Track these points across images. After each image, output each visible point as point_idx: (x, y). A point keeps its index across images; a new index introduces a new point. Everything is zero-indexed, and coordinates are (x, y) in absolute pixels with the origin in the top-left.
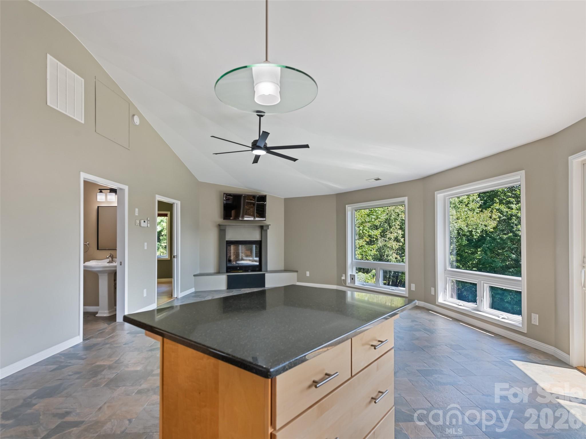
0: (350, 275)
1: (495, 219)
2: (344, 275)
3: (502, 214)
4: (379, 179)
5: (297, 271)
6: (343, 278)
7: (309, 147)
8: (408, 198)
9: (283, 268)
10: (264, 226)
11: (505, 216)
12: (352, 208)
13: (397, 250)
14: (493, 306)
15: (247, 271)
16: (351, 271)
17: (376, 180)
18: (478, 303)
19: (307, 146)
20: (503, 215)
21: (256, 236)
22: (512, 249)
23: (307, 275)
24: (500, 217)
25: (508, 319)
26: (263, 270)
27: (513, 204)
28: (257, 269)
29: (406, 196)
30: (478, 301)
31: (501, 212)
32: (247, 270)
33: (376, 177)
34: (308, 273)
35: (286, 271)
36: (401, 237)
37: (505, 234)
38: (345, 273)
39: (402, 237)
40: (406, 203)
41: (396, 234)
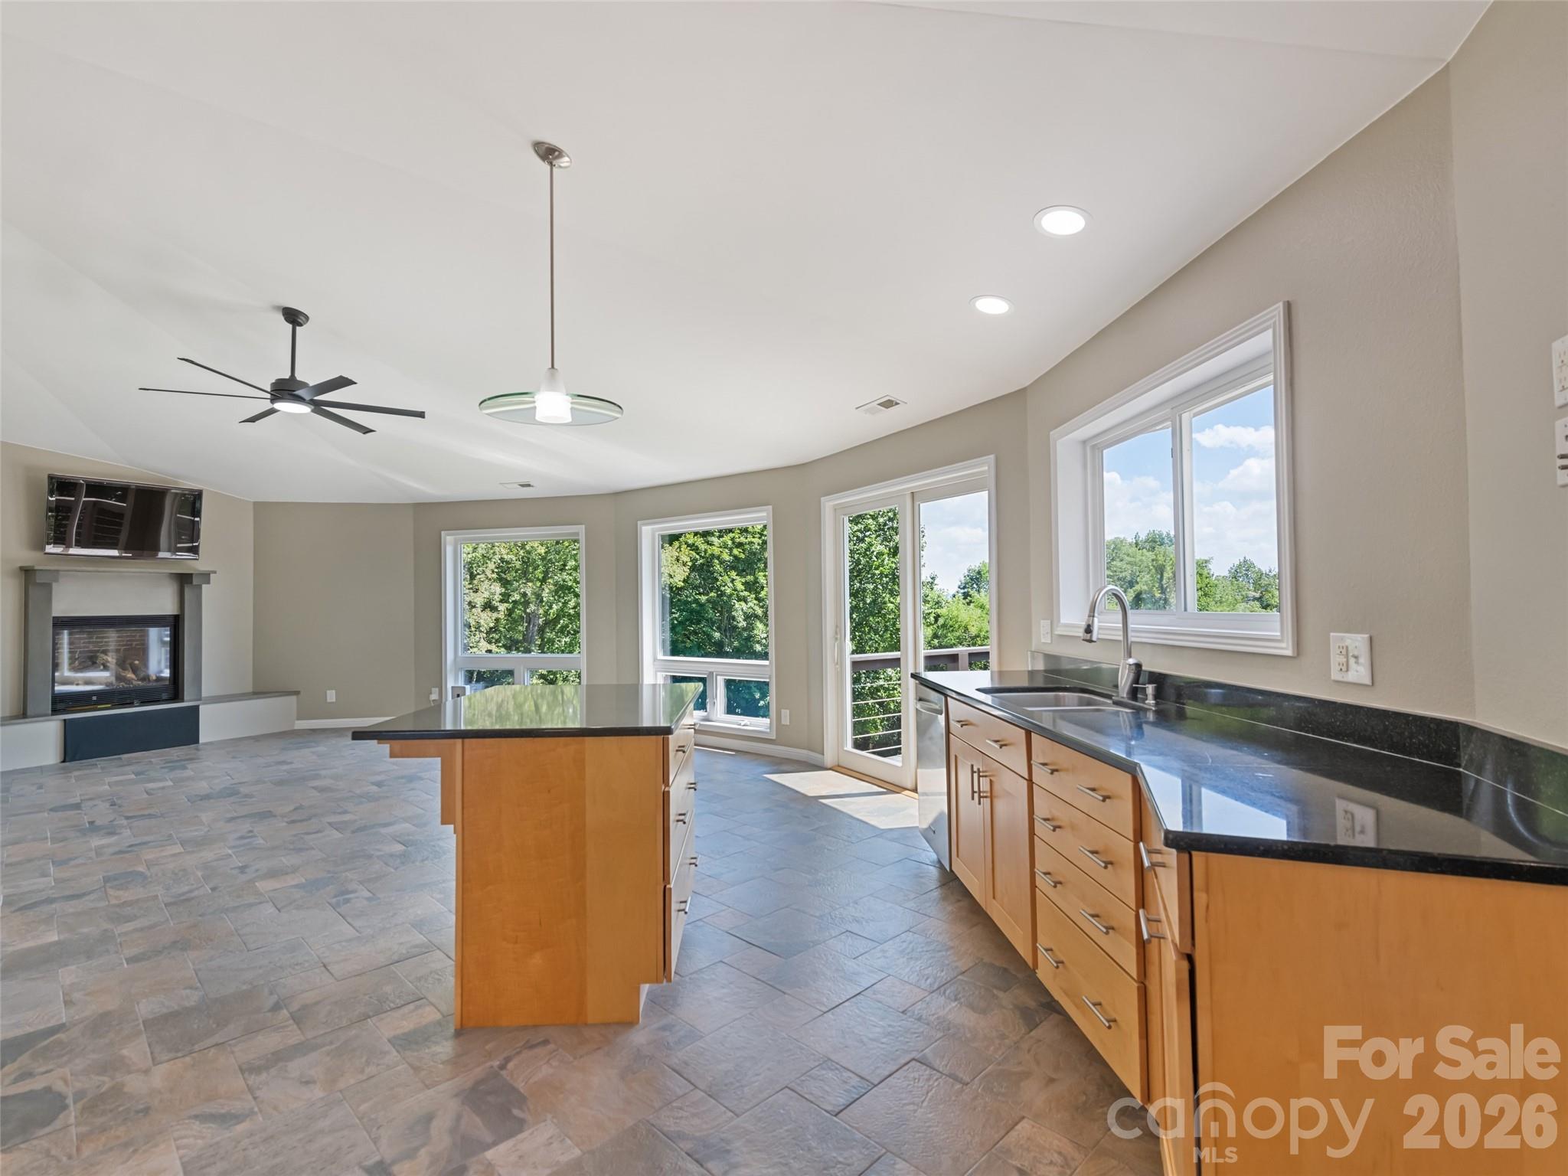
0: (453, 687)
1: (684, 564)
2: (435, 690)
3: (698, 554)
4: (529, 485)
5: (297, 693)
6: (434, 696)
7: (424, 417)
8: (586, 529)
9: (250, 689)
10: (194, 576)
11: (703, 558)
12: (455, 539)
13: (490, 631)
14: (730, 710)
15: (131, 704)
16: (453, 680)
17: (523, 486)
18: (708, 710)
19: (421, 415)
20: (701, 556)
21: (164, 603)
22: (713, 623)
23: (329, 700)
24: (693, 560)
25: (751, 725)
26: (185, 698)
27: (713, 535)
28: (165, 696)
29: (582, 524)
30: (708, 706)
31: (696, 549)
32: (128, 701)
33: (524, 481)
34: (331, 696)
35: (257, 694)
36: (498, 599)
37: (703, 594)
38: (440, 684)
39: (501, 601)
40: (582, 538)
41: (486, 595)
